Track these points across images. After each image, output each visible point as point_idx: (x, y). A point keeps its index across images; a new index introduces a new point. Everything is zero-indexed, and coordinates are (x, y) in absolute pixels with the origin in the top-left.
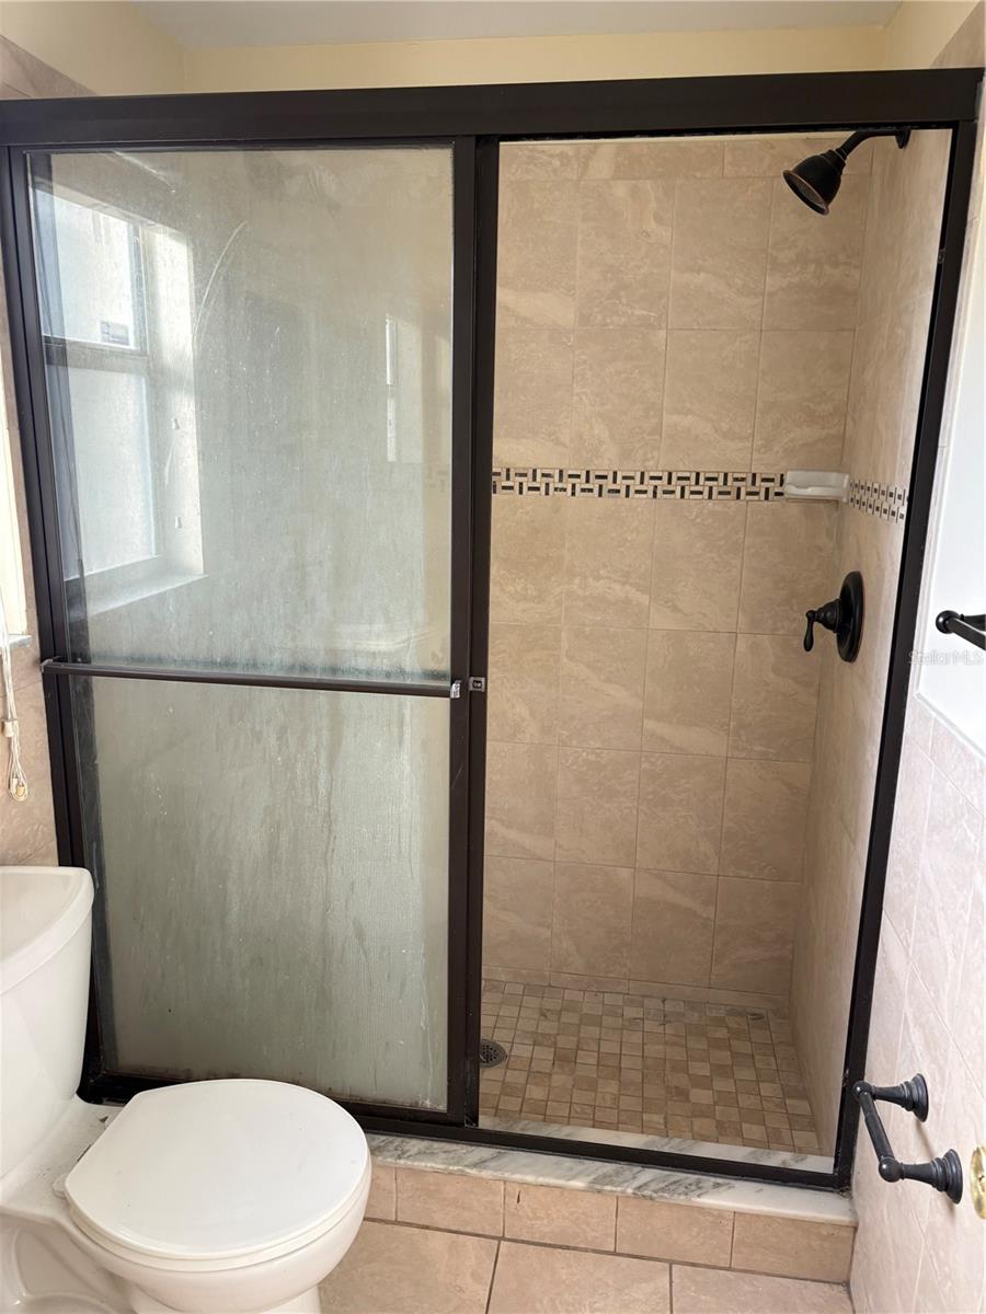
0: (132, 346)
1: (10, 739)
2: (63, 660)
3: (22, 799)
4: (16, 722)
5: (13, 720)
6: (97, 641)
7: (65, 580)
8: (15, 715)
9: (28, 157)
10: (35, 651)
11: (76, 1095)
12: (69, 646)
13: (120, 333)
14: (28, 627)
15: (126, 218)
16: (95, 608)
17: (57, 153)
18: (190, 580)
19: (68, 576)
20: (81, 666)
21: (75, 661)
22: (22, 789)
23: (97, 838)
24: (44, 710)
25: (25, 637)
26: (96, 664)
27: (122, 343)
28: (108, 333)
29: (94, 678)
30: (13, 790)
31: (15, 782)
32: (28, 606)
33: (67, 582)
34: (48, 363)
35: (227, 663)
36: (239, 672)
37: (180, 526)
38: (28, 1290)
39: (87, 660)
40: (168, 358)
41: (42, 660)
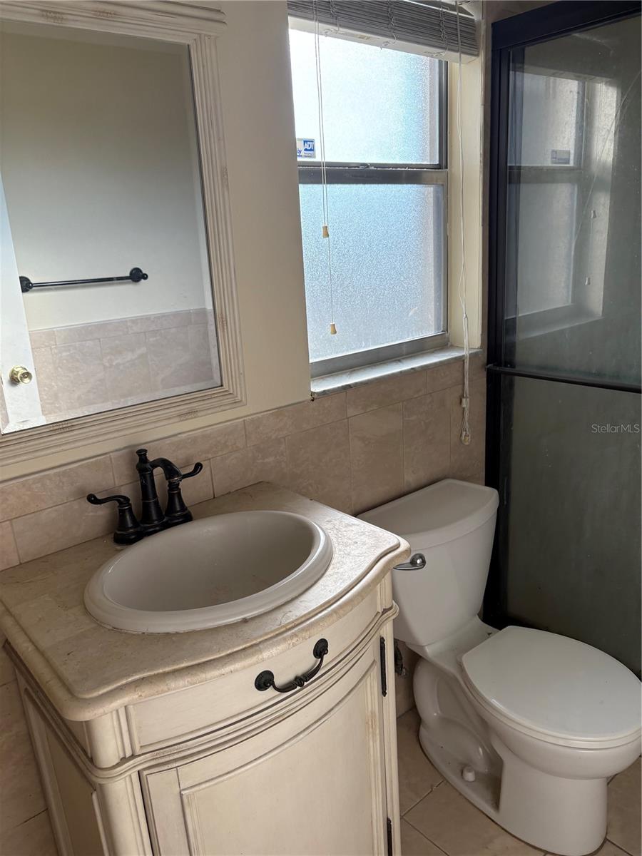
0: (572, 164)
1: (464, 408)
2: (499, 365)
3: (467, 443)
4: (468, 399)
5: (467, 397)
6: (521, 355)
7: (505, 318)
8: (468, 396)
9: (511, 53)
10: (484, 358)
11: (477, 616)
12: (503, 357)
13: (565, 156)
14: (482, 344)
15: (577, 78)
16: (522, 336)
17: (528, 46)
18: (591, 320)
19: (507, 316)
20: (508, 370)
21: (506, 366)
22: (467, 438)
23: (508, 474)
24: (485, 395)
25: (479, 350)
26: (518, 369)
27: (566, 163)
28: (556, 158)
29: (517, 378)
30: (463, 438)
31: (464, 433)
32: (483, 332)
33: (507, 320)
34: (509, 183)
35: (599, 374)
36: (607, 381)
37: (589, 283)
38: (441, 710)
39: (513, 366)
40: (595, 169)
41: (487, 364)
